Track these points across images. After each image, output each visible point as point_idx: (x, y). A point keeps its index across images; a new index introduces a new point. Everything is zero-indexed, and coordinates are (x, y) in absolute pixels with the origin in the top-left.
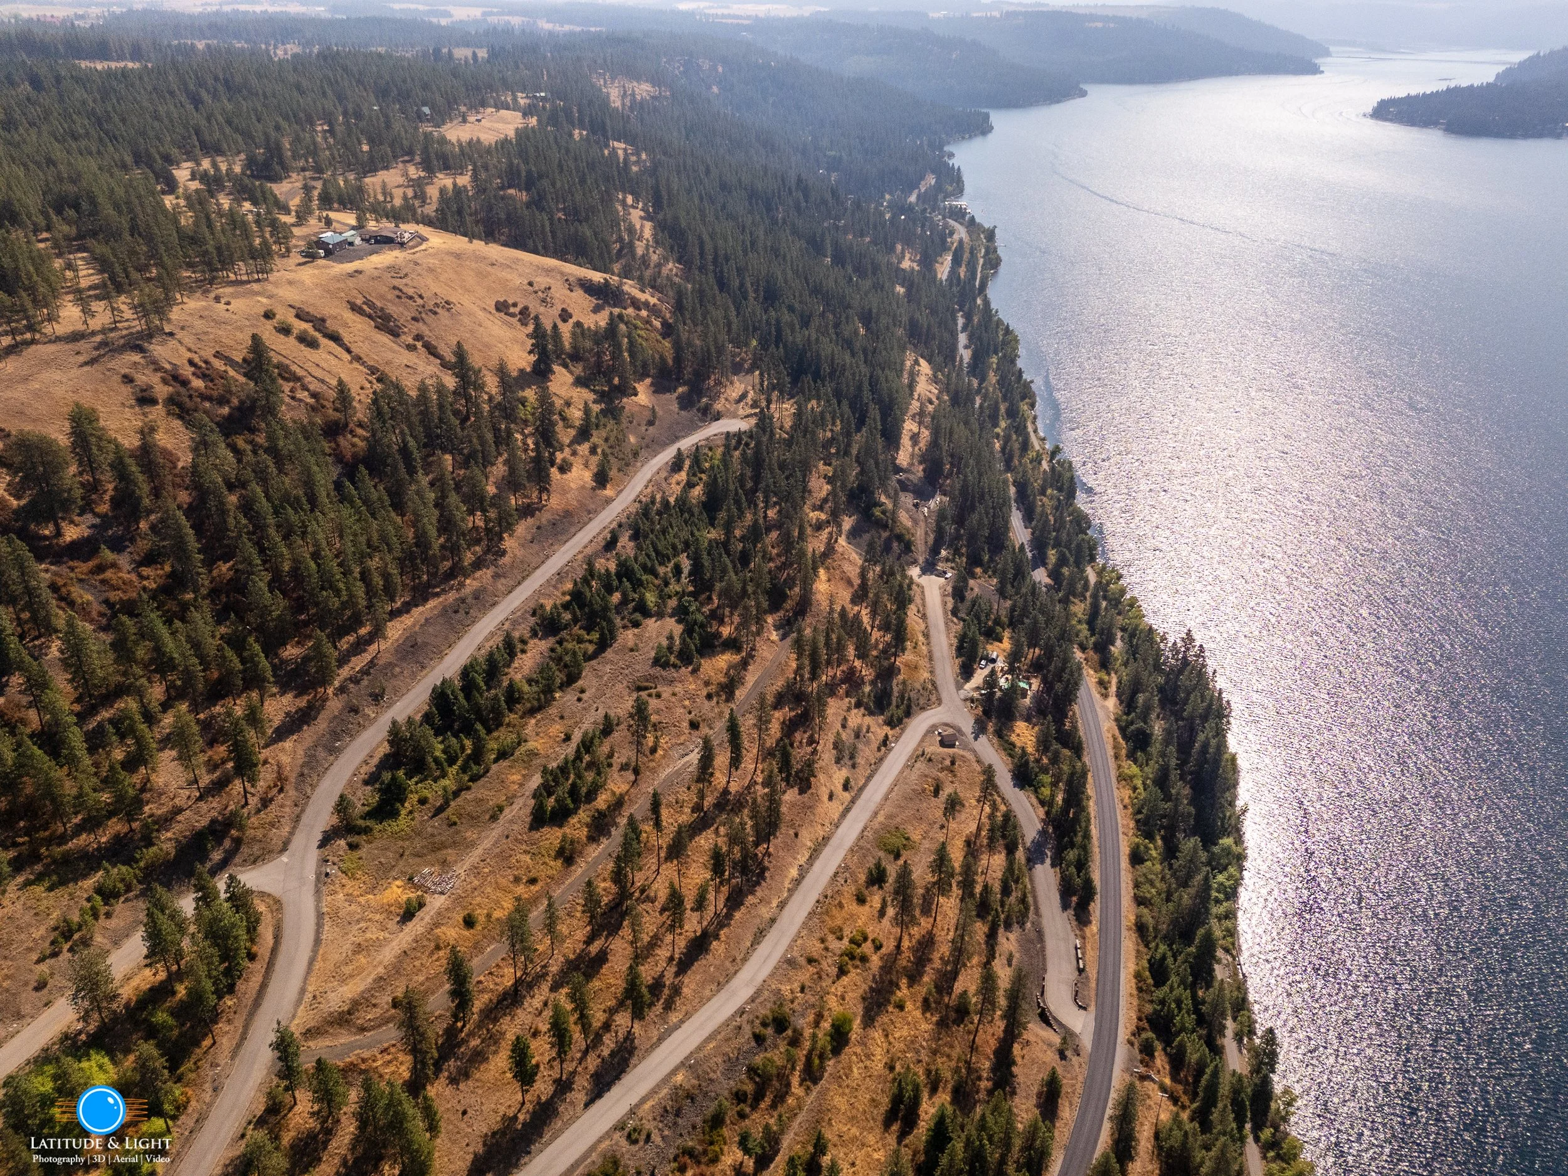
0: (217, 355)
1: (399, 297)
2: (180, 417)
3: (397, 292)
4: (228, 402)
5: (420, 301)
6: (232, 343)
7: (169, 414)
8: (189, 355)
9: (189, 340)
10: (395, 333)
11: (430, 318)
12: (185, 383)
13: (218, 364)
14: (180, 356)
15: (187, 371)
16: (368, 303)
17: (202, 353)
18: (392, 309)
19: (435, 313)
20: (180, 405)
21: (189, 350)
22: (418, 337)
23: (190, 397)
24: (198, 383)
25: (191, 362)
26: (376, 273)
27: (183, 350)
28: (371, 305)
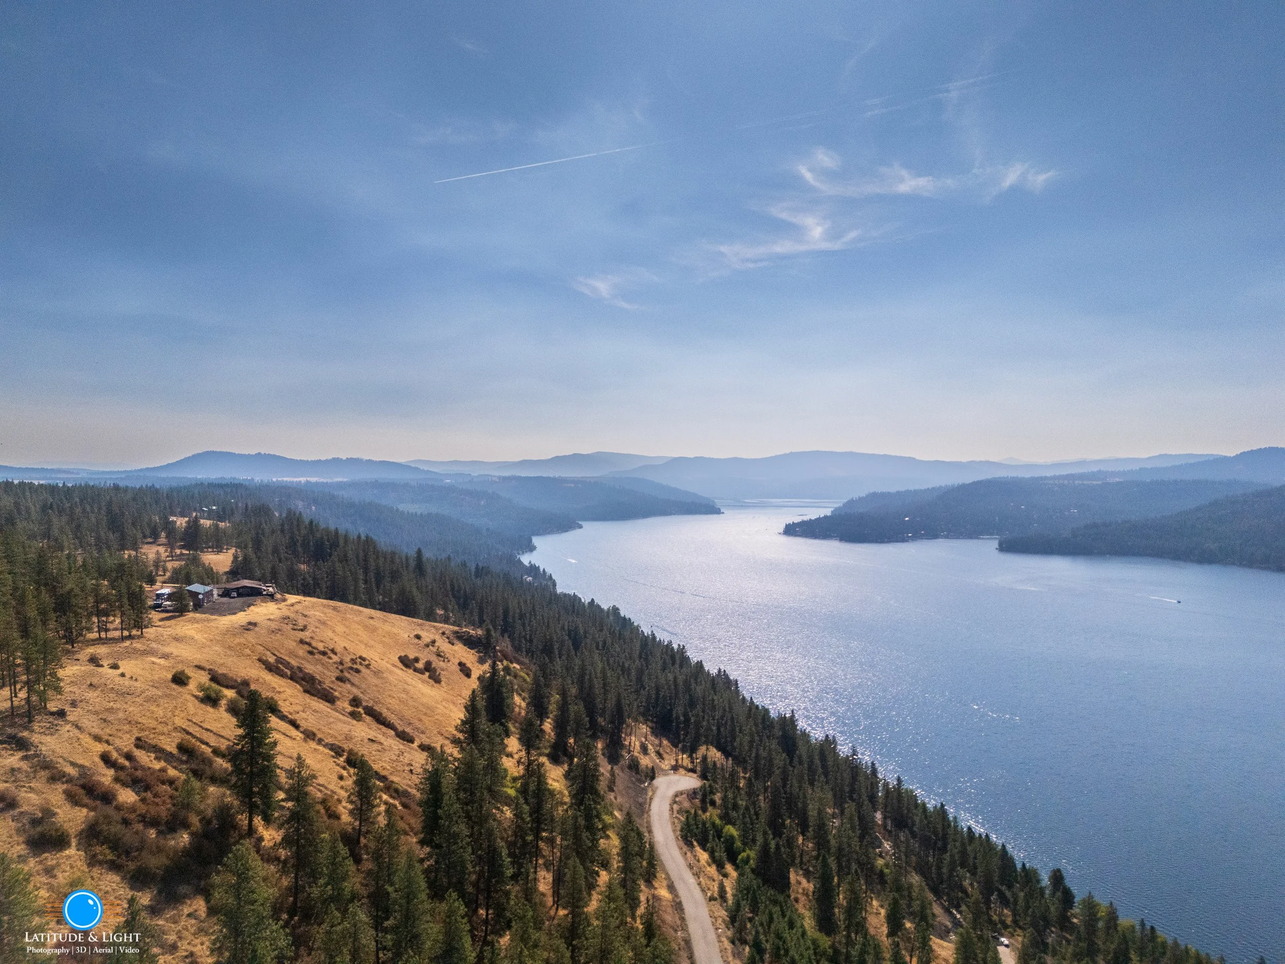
0: (140, 743)
1: (311, 653)
2: (114, 867)
3: (307, 647)
4: (185, 825)
5: (335, 658)
6: (153, 724)
7: (93, 861)
8: (100, 748)
9: (91, 724)
10: (328, 698)
11: (355, 678)
12: (107, 798)
13: (145, 758)
14: (86, 751)
15: (106, 776)
16: (279, 660)
17: (118, 742)
18: (311, 668)
19: (358, 671)
20: (115, 844)
21: (97, 738)
22: (355, 702)
23: (126, 822)
24: (127, 796)
25: (106, 759)
26: (274, 625)
27: (87, 740)
28: (287, 665)
